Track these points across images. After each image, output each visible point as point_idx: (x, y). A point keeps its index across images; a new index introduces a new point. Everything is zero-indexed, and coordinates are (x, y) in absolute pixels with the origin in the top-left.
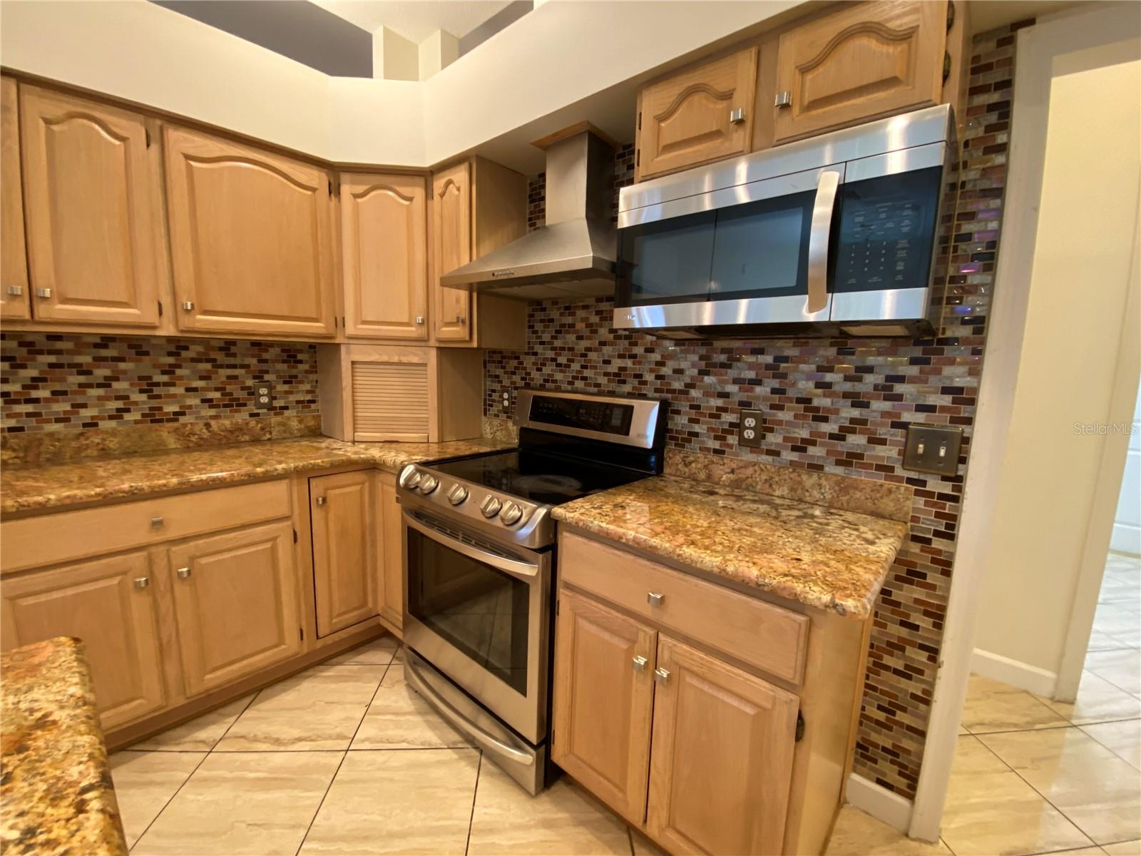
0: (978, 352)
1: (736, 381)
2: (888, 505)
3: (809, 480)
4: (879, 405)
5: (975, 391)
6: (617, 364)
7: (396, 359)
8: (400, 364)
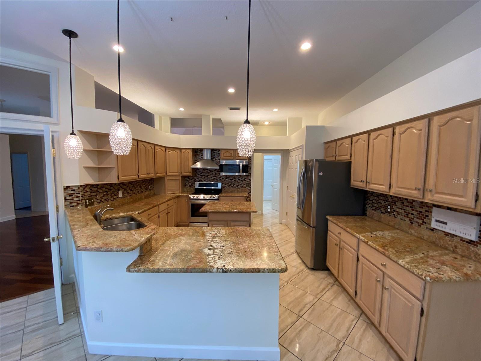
1: (230, 179)
2: (246, 191)
3: (239, 189)
4: (244, 181)
5: (251, 180)
7: (174, 179)
8: (175, 179)
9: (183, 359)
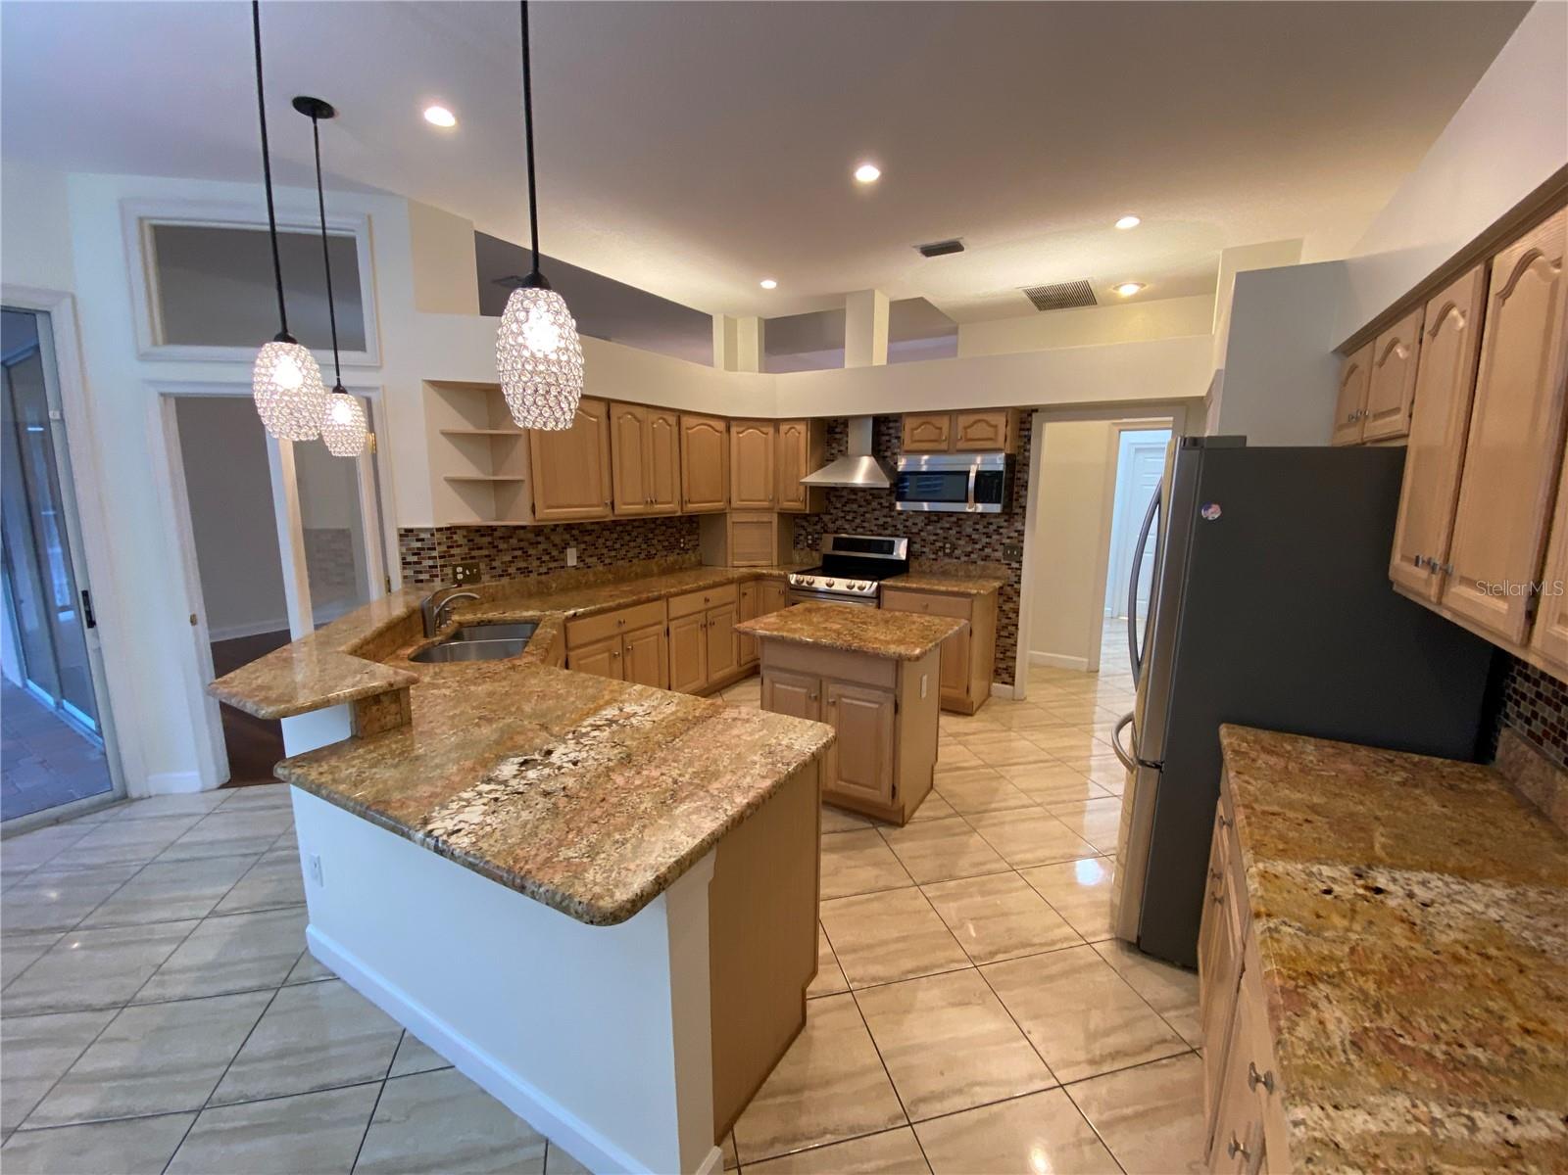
0: (1024, 517)
1: (941, 528)
2: (999, 573)
3: (972, 567)
4: (995, 537)
5: (1023, 531)
6: (882, 521)
7: (755, 520)
8: (757, 522)
9: (453, 1067)
